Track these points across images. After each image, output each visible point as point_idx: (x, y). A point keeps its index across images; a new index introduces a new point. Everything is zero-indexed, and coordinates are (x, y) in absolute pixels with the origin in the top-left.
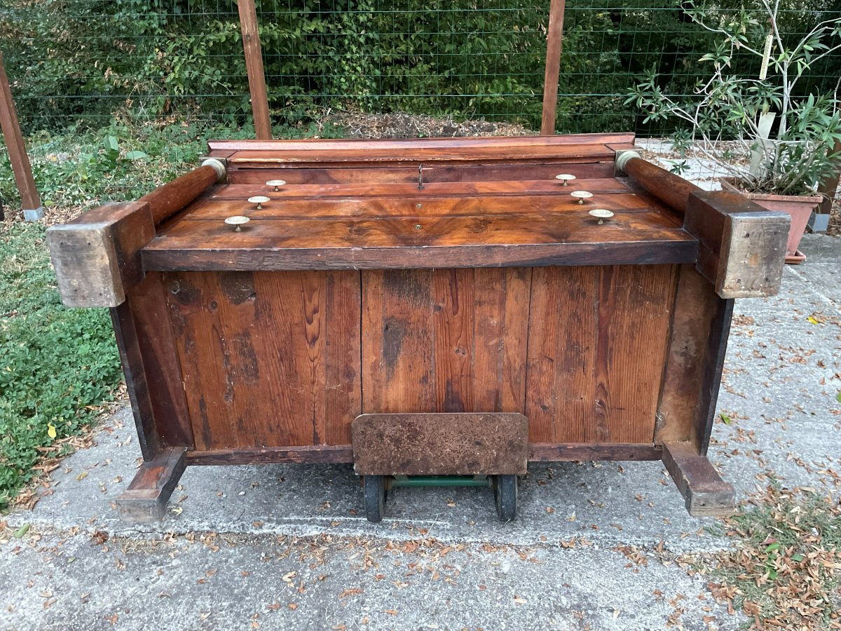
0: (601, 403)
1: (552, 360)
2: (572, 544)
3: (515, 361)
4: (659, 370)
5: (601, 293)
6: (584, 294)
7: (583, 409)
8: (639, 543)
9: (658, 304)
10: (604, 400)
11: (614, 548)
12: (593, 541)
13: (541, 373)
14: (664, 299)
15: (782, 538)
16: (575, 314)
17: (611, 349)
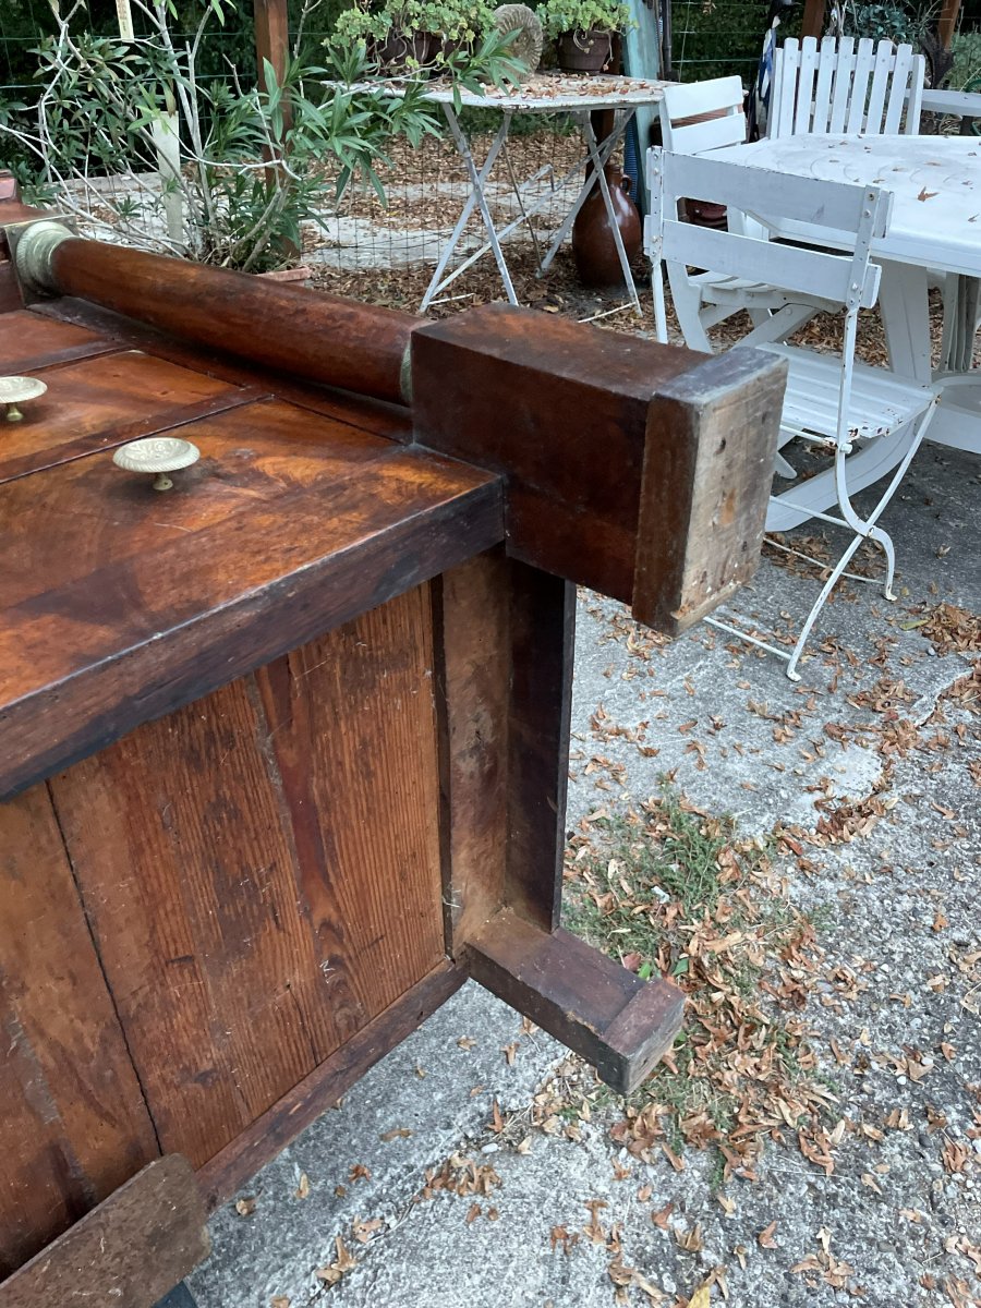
0: (334, 961)
1: (190, 959)
2: (346, 1260)
3: (79, 1039)
4: (432, 810)
5: (272, 709)
6: (228, 738)
7: (297, 1006)
8: (455, 1138)
9: (406, 666)
10: (338, 951)
11: (422, 1192)
12: (378, 1213)
13: (169, 1007)
14: (416, 649)
15: (635, 941)
16: (220, 803)
17: (329, 832)
